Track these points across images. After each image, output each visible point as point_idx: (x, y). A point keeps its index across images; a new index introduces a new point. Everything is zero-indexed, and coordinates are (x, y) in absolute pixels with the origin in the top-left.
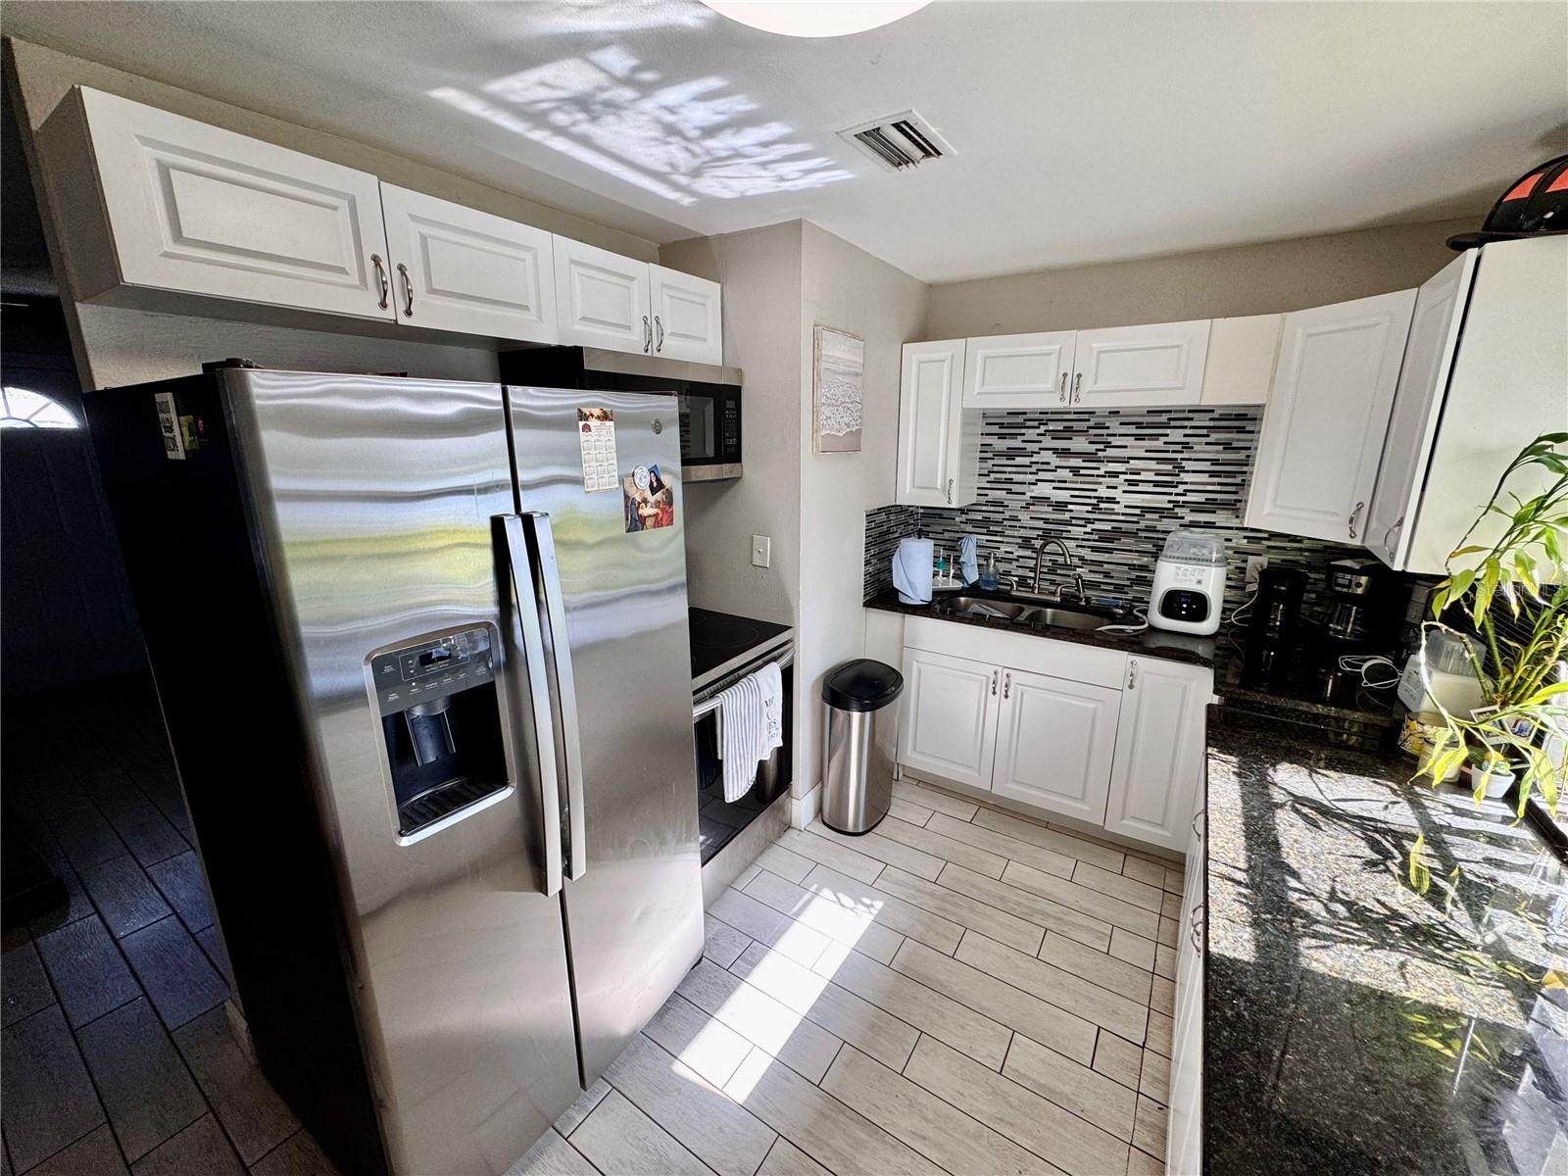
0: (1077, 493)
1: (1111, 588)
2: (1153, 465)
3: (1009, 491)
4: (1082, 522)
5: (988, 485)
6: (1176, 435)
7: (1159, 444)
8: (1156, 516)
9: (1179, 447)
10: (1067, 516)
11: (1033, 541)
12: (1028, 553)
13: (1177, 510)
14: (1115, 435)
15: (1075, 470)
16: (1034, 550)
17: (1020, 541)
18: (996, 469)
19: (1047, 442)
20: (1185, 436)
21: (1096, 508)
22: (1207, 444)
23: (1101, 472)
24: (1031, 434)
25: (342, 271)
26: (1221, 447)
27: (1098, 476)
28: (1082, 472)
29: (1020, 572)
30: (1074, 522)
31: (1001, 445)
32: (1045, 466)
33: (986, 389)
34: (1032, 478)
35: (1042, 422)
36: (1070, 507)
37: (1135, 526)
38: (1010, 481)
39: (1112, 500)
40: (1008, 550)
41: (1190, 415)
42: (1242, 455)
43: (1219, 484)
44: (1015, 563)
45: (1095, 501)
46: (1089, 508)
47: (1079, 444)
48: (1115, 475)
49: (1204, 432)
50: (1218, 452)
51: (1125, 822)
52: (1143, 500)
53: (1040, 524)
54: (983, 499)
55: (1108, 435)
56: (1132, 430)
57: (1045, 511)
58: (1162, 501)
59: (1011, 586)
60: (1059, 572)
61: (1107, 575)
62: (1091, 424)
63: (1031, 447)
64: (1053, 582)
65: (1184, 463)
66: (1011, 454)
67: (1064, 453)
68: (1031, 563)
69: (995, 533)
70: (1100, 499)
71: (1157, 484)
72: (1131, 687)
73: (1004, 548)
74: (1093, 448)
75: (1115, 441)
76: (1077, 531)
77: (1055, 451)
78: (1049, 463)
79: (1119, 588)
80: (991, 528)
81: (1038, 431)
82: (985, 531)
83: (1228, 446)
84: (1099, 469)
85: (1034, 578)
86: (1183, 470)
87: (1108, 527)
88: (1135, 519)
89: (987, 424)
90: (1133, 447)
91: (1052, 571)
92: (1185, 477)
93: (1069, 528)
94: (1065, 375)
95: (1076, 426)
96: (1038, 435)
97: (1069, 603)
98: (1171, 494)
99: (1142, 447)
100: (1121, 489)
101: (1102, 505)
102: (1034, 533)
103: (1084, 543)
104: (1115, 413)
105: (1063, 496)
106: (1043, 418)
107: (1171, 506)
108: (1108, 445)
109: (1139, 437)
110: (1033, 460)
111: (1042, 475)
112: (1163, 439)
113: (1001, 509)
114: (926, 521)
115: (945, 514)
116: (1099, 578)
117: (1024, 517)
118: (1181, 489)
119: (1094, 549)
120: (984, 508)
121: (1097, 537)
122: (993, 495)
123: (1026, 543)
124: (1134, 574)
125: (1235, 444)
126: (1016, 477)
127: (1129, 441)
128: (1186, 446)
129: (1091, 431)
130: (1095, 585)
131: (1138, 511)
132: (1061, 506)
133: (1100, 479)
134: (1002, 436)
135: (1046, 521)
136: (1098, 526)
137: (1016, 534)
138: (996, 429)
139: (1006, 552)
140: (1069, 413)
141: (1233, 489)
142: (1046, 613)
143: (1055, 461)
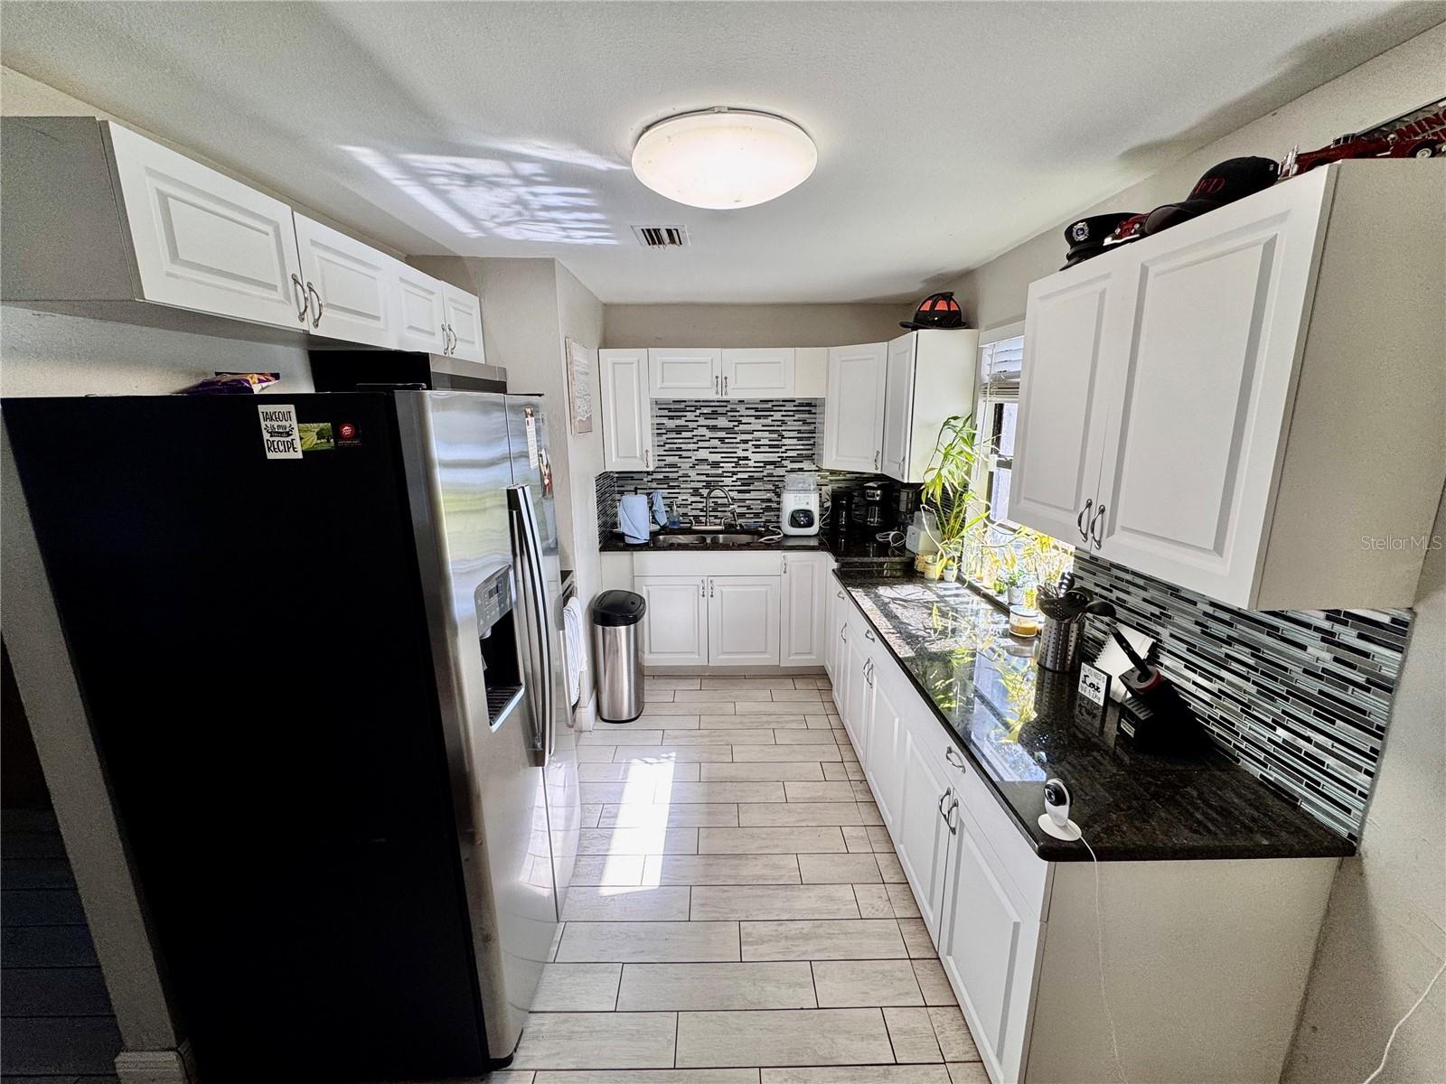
0: (724, 455)
1: (752, 516)
2: (766, 434)
3: (680, 456)
4: (730, 474)
5: (665, 453)
6: (777, 416)
7: (768, 421)
8: (772, 467)
9: (779, 423)
10: (720, 471)
11: (700, 491)
12: (698, 499)
13: (783, 462)
14: (743, 416)
15: (722, 440)
16: (702, 496)
17: (691, 491)
18: (669, 441)
19: (702, 421)
20: (783, 416)
21: (737, 464)
22: (794, 421)
23: (738, 440)
24: (690, 416)
25: (274, 288)
26: (801, 423)
27: (737, 443)
28: (726, 441)
29: (695, 513)
30: (725, 474)
31: (671, 424)
32: (702, 439)
33: (665, 385)
34: (695, 446)
35: (697, 408)
36: (722, 465)
37: (762, 474)
38: (679, 449)
39: (746, 458)
40: (684, 498)
41: (783, 403)
42: (812, 427)
43: (803, 445)
44: (690, 507)
45: (736, 460)
46: (733, 465)
47: (722, 422)
48: (746, 442)
49: (792, 413)
50: (799, 426)
51: (791, 658)
52: (765, 457)
53: (704, 478)
54: (662, 463)
55: (740, 416)
56: (752, 412)
57: (705, 468)
58: (773, 457)
59: (691, 523)
60: (719, 509)
61: (749, 508)
62: (728, 409)
63: (691, 425)
64: (716, 517)
65: (784, 433)
66: (678, 430)
67: (713, 428)
68: (700, 506)
69: (673, 487)
70: (739, 458)
71: (771, 446)
72: (785, 572)
73: (681, 497)
74: (732, 424)
75: (744, 420)
76: (728, 481)
77: (708, 427)
78: (704, 436)
79: (757, 515)
80: (671, 484)
81: (695, 414)
82: (666, 486)
83: (805, 422)
84: (735, 438)
85: (706, 516)
86: (783, 437)
87: (746, 476)
88: (761, 469)
89: (660, 409)
90: (755, 424)
91: (715, 510)
92: (785, 441)
93: (722, 479)
94: (717, 377)
95: (720, 410)
96: (696, 416)
97: (730, 529)
98: (778, 452)
99: (759, 423)
100: (751, 450)
101: (741, 462)
102: (700, 485)
103: (733, 488)
104: (741, 402)
105: (717, 458)
106: (697, 405)
107: (779, 460)
108: (740, 422)
109: (757, 417)
110: (694, 434)
111: (701, 444)
112: (770, 418)
113: (676, 470)
114: (621, 482)
115: (636, 476)
116: (744, 510)
117: (692, 473)
118: (784, 449)
119: (740, 492)
120: (664, 470)
121: (739, 483)
122: (669, 460)
123: (696, 492)
124: (764, 505)
125: (808, 421)
126: (684, 446)
127: (752, 420)
128: (784, 422)
129: (729, 414)
130: (742, 515)
131: (762, 465)
132: (715, 465)
133: (738, 445)
134: (671, 418)
135: (707, 475)
136: (740, 476)
137: (688, 486)
138: (666, 413)
139: (683, 500)
140: (714, 401)
141: (810, 447)
142: (718, 538)
143: (708, 434)
